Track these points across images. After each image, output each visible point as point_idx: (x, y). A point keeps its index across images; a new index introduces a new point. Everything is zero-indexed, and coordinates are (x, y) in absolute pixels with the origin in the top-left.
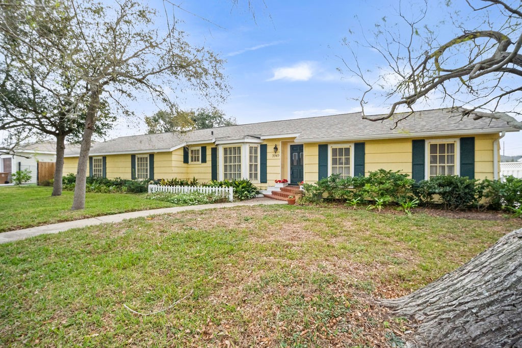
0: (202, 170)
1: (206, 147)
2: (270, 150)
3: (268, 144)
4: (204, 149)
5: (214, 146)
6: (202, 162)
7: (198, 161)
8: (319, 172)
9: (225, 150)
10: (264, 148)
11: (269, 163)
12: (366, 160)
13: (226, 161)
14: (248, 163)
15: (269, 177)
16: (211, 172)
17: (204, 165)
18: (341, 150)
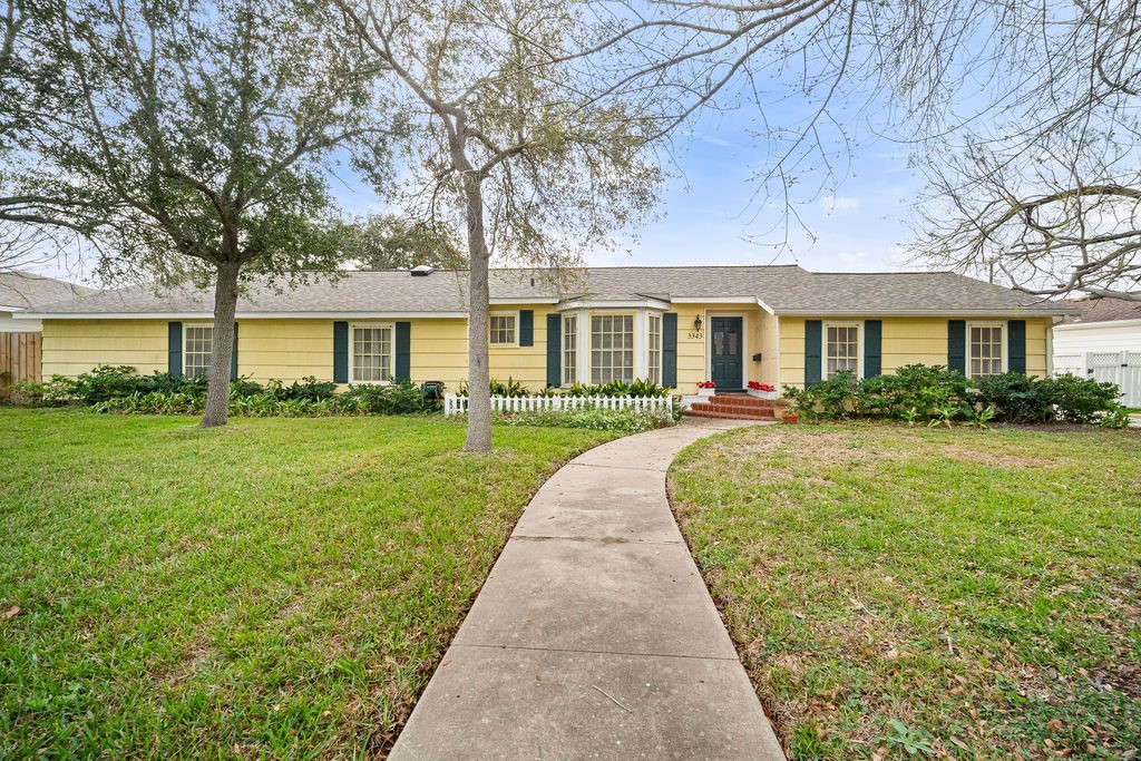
0: (523, 361)
1: (531, 312)
2: (684, 324)
3: (680, 313)
4: (527, 316)
5: (553, 311)
6: (522, 344)
7: (511, 340)
8: (806, 369)
9: (596, 322)
10: (670, 320)
11: (680, 350)
12: (884, 349)
13: (595, 343)
14: (647, 349)
15: (680, 376)
16: (545, 365)
17: (526, 349)
18: (843, 330)
